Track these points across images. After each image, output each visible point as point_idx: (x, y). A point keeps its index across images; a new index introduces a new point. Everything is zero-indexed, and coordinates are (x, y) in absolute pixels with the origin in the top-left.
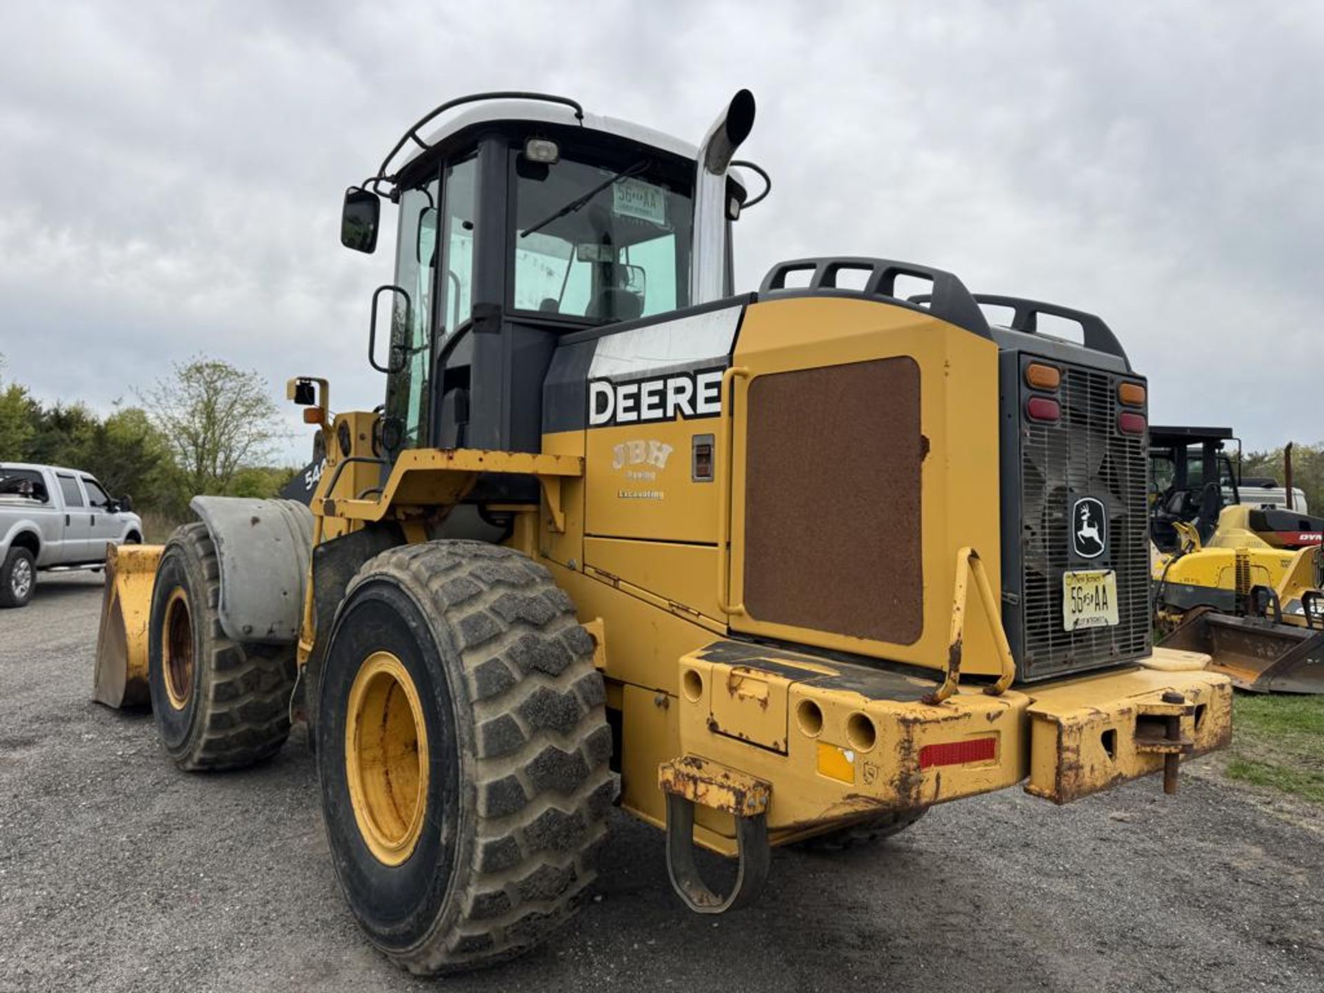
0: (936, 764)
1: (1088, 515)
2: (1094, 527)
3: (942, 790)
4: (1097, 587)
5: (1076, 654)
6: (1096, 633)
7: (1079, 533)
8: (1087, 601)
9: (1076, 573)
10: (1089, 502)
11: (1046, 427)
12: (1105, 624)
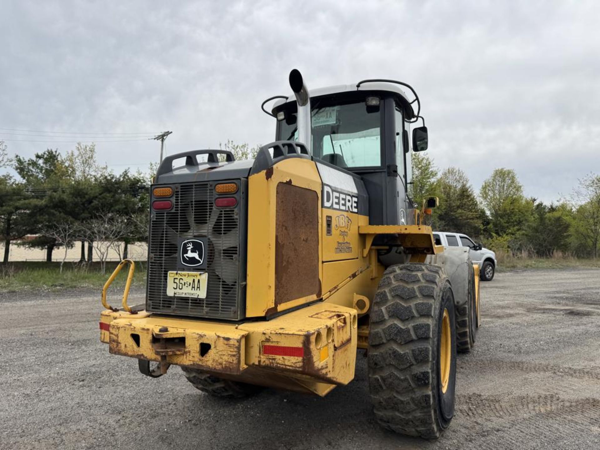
0: (105, 330)
1: (192, 247)
2: (196, 252)
3: (105, 339)
4: (194, 280)
5: (176, 307)
6: (191, 300)
7: (185, 255)
8: (186, 285)
9: (179, 272)
10: (192, 242)
11: (165, 212)
12: (196, 297)
